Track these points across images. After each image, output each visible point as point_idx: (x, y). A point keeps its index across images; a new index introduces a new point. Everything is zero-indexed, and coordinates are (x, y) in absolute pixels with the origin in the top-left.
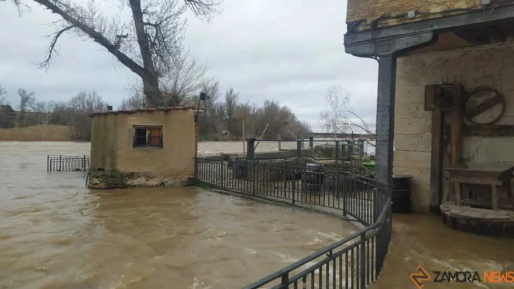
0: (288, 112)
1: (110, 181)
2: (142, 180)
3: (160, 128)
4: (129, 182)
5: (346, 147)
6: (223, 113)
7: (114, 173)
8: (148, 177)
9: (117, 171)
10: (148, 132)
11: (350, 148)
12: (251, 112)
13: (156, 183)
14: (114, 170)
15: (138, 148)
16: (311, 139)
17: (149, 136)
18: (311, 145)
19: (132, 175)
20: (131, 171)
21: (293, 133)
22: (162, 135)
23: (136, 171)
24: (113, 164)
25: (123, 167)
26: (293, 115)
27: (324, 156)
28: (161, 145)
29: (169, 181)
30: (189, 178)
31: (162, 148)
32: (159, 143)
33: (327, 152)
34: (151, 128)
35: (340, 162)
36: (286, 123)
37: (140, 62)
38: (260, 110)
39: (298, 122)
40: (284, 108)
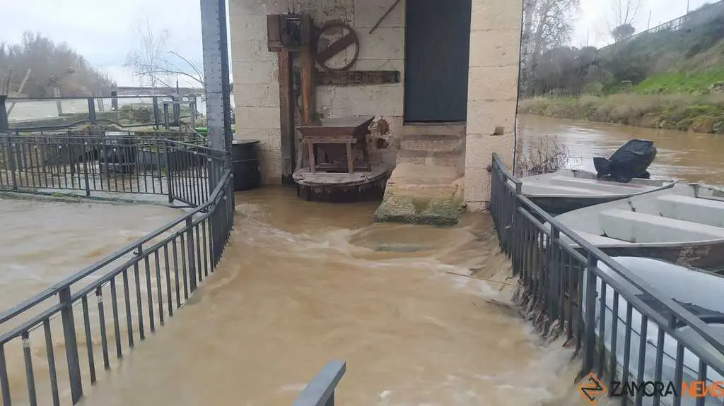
0: (70, 52)
5: (171, 107)
11: (177, 107)
16: (114, 95)
18: (115, 104)
21: (83, 88)
26: (81, 57)
27: (138, 121)
33: (142, 115)
35: (162, 129)
36: (71, 72)
38: (15, 49)
39: (91, 69)
40: (64, 46)
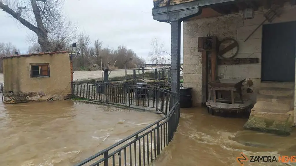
0: (132, 52)
1: (17, 98)
2: (38, 97)
3: (47, 65)
4: (30, 99)
5: (161, 73)
6: (93, 54)
7: (19, 94)
8: (42, 95)
9: (21, 92)
10: (40, 68)
11: (164, 73)
12: (110, 53)
13: (47, 99)
14: (19, 92)
15: (35, 78)
16: (143, 68)
17: (41, 70)
18: (143, 72)
19: (31, 95)
20: (30, 92)
21: (135, 65)
22: (49, 69)
23: (34, 92)
24: (18, 88)
25: (25, 89)
26: (135, 54)
27: (150, 77)
28: (48, 75)
29: (55, 97)
30: (68, 95)
31: (50, 77)
32: (48, 74)
33: (152, 75)
34: (42, 65)
35: (158, 81)
36: (131, 59)
37: (35, 24)
38: (115, 52)
39: (138, 58)
40: (130, 50)
